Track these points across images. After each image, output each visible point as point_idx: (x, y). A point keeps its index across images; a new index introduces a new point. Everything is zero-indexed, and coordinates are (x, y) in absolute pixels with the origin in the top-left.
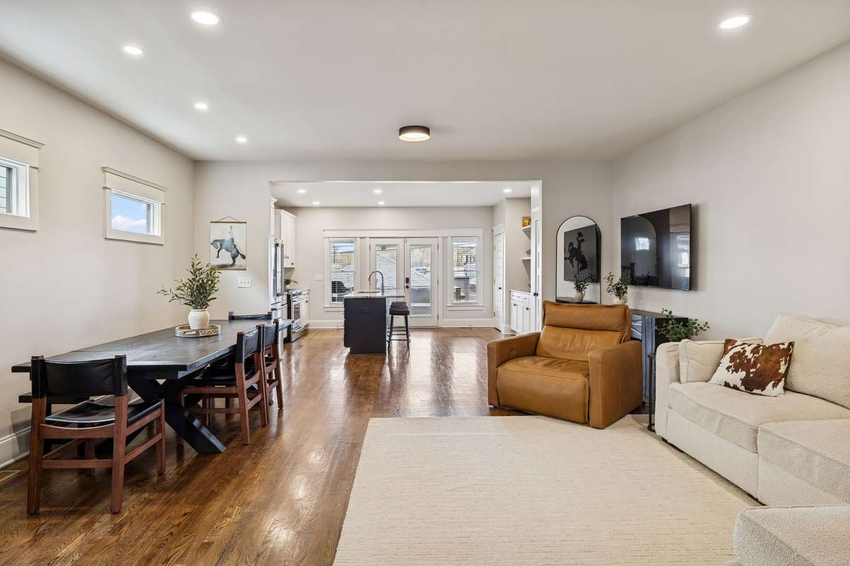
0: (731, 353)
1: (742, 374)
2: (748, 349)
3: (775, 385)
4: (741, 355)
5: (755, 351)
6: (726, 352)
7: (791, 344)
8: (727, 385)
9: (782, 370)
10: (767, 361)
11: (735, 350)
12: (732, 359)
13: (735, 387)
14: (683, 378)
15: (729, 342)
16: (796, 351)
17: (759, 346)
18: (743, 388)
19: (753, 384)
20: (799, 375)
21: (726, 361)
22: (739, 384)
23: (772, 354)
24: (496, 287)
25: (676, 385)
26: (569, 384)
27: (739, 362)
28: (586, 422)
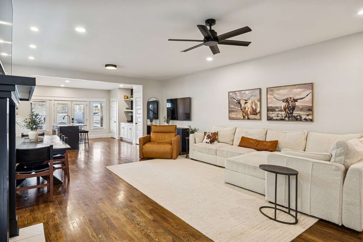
0: (206, 135)
1: (210, 140)
2: (210, 134)
3: (216, 141)
4: (209, 135)
5: (211, 134)
6: (205, 135)
7: (218, 132)
8: (206, 142)
9: (217, 138)
10: (214, 136)
11: (207, 134)
12: (207, 136)
13: (208, 143)
14: (197, 142)
15: (205, 133)
16: (219, 133)
17: (212, 133)
18: (210, 143)
19: (212, 142)
20: (220, 138)
21: (206, 137)
22: (209, 142)
23: (215, 134)
24: (112, 122)
25: (195, 144)
26: (167, 148)
27: (209, 137)
28: (171, 158)
